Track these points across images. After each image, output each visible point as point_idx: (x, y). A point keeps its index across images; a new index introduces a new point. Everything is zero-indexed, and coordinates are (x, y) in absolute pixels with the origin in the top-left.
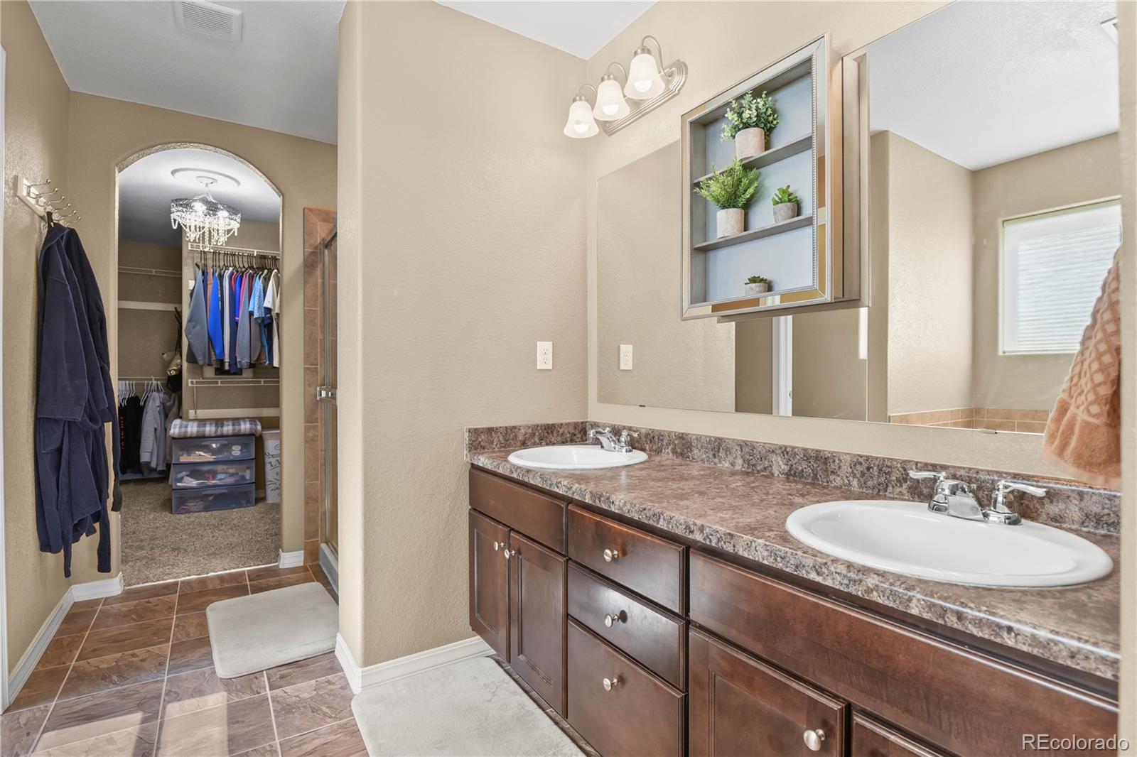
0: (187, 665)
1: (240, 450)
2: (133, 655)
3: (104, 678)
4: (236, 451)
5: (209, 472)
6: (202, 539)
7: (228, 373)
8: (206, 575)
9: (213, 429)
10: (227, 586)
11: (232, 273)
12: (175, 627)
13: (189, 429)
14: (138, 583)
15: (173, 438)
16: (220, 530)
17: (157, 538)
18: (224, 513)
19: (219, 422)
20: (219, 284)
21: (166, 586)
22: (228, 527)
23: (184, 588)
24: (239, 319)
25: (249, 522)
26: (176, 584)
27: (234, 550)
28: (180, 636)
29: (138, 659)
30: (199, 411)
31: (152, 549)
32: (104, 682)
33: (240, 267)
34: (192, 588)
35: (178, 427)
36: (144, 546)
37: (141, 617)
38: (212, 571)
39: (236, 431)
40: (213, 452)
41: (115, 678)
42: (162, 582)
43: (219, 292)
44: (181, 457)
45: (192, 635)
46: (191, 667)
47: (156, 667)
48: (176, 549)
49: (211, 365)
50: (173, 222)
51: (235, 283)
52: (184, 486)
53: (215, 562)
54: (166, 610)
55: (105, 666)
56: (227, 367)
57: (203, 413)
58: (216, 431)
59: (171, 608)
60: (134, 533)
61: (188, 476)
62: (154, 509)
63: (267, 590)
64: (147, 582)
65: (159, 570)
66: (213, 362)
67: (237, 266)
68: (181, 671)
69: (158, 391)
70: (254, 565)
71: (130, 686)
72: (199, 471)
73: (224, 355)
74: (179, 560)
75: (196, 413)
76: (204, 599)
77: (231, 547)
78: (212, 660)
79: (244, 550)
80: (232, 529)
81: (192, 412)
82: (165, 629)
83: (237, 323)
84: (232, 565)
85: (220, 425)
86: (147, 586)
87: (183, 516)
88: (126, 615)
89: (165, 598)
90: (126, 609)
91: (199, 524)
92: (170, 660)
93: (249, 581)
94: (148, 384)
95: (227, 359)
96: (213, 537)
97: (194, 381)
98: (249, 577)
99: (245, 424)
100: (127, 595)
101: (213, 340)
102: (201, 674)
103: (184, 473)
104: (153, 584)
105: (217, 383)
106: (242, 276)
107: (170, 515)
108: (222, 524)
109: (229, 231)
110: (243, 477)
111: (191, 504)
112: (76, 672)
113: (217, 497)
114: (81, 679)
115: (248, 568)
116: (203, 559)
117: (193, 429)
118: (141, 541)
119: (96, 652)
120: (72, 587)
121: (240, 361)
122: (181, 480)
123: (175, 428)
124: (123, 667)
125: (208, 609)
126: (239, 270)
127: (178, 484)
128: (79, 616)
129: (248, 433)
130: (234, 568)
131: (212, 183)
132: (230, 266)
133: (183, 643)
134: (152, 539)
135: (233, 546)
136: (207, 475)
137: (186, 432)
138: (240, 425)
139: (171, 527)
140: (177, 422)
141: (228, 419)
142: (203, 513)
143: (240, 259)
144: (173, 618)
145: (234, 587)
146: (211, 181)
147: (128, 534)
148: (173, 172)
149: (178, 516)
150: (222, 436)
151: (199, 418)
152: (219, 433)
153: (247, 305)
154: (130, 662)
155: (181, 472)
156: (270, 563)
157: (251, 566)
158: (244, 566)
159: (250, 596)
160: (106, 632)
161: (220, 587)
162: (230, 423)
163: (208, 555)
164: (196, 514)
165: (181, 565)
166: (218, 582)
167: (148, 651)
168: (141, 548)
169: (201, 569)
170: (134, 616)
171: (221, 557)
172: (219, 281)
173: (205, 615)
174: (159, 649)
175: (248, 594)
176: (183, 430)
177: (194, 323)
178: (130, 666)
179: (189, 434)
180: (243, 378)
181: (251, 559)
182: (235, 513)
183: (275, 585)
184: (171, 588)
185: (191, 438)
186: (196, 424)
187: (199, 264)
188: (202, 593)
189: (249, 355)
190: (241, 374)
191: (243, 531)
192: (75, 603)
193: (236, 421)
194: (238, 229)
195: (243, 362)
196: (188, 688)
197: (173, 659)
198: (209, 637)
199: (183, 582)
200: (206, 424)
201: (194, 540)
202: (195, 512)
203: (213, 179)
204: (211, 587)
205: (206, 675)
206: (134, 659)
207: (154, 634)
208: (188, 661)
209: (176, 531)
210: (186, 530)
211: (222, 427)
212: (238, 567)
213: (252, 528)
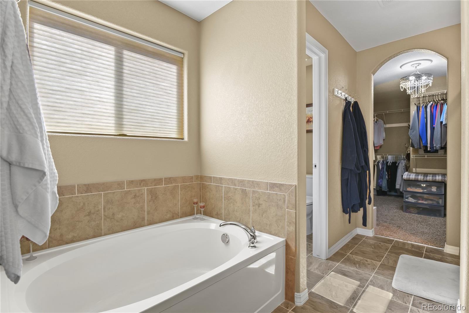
0: (383, 275)
1: (436, 189)
2: (366, 261)
3: (354, 264)
4: (434, 189)
5: (420, 197)
6: (411, 226)
7: (429, 152)
8: (406, 242)
9: (422, 177)
10: (414, 250)
11: (432, 104)
12: (385, 257)
13: (411, 177)
14: (379, 235)
15: (404, 180)
16: (421, 224)
17: (393, 220)
18: (427, 217)
19: (426, 175)
20: (425, 111)
21: (389, 240)
22: (425, 224)
23: (395, 243)
24: (435, 126)
25: (437, 224)
26: (393, 240)
27: (424, 235)
28: (385, 262)
29: (367, 263)
30: (417, 169)
31: (390, 223)
32: (354, 265)
33: (437, 101)
34: (398, 245)
35: (406, 175)
36: (387, 222)
37: (375, 248)
38: (410, 241)
39: (434, 180)
40: (423, 188)
41: (357, 266)
42: (388, 238)
43: (425, 114)
44: (408, 189)
45: (390, 264)
46: (384, 276)
47: (372, 269)
48: (399, 227)
49: (421, 148)
50: (401, 88)
51: (433, 108)
52: (408, 201)
53: (413, 237)
54: (385, 249)
55: (357, 260)
56: (429, 149)
57: (419, 170)
58: (424, 179)
59: (387, 249)
60: (386, 216)
61: (410, 197)
62: (397, 208)
63: (431, 259)
64: (382, 236)
65: (388, 232)
66: (422, 147)
67: (435, 100)
68: (379, 275)
69: (404, 160)
70: (431, 245)
71: (360, 271)
72: (415, 196)
73: (427, 143)
74: (398, 231)
75: (416, 170)
76: (401, 251)
77: (423, 233)
78: (393, 278)
79: (428, 237)
80: (427, 225)
81: (414, 169)
82: (381, 256)
83: (434, 128)
84: (420, 242)
85: (425, 176)
86: (382, 237)
87: (408, 214)
88: (370, 245)
89: (387, 244)
90: (372, 243)
91: (413, 219)
92: (378, 269)
93: (425, 252)
94: (400, 157)
95: (429, 145)
96: (417, 226)
97: (414, 155)
98: (426, 250)
99: (439, 177)
100: (375, 238)
101: (422, 136)
102: (386, 281)
103: (409, 196)
104: (385, 237)
105: (425, 156)
106: (437, 105)
107: (402, 212)
108: (423, 222)
109: (427, 85)
110: (438, 203)
111: (412, 210)
112: (348, 257)
113: (424, 209)
114: (349, 261)
115: (427, 246)
116: (408, 234)
117: (413, 176)
118: (387, 219)
119: (356, 254)
120: (357, 228)
121: (435, 146)
122: (407, 198)
123: (405, 176)
124: (361, 263)
125: (400, 256)
126: (436, 102)
127: (406, 200)
128: (357, 239)
129: (440, 181)
130: (420, 243)
131: (418, 65)
132: (432, 101)
133: (385, 265)
134: (392, 220)
135: (424, 233)
136: (419, 198)
137: (409, 178)
138: (436, 177)
139: (401, 217)
140: (406, 173)
141: (430, 174)
142: (416, 215)
143: (437, 97)
144: (386, 254)
145: (417, 252)
146: (417, 65)
147: (384, 215)
148: (401, 67)
149: (405, 213)
150: (426, 181)
151: (417, 172)
152: (425, 180)
153: (440, 119)
154: (364, 263)
155: (408, 195)
156: (439, 247)
157: (428, 245)
158: (425, 244)
159: (422, 259)
160: (362, 248)
161: (410, 249)
162: (431, 176)
163: (411, 233)
164: (413, 214)
165: (398, 233)
166: (411, 246)
167: (372, 262)
168: (386, 222)
169: (405, 238)
170: (373, 247)
171: (416, 236)
172: (425, 109)
173: (399, 258)
174: (376, 263)
175: (422, 258)
176: (408, 177)
177: (413, 130)
178: (364, 264)
179: (411, 179)
180: (439, 154)
181: (430, 242)
182: (431, 219)
183: (438, 259)
184: (390, 241)
185: (412, 180)
186: (414, 175)
187: (416, 104)
188: (402, 248)
189: (440, 143)
190: (438, 153)
191: (432, 228)
192: (358, 234)
193: (434, 174)
194: (432, 83)
195: (437, 146)
196: (379, 283)
197: (379, 269)
198: (396, 268)
199: (396, 241)
200: (419, 175)
201: (408, 225)
202: (413, 213)
203: (418, 63)
204: (406, 247)
205: (388, 283)
206: (366, 262)
207: (377, 257)
208: (384, 273)
209: (402, 219)
210: (406, 220)
211: (427, 177)
212: (422, 243)
213: (437, 228)
